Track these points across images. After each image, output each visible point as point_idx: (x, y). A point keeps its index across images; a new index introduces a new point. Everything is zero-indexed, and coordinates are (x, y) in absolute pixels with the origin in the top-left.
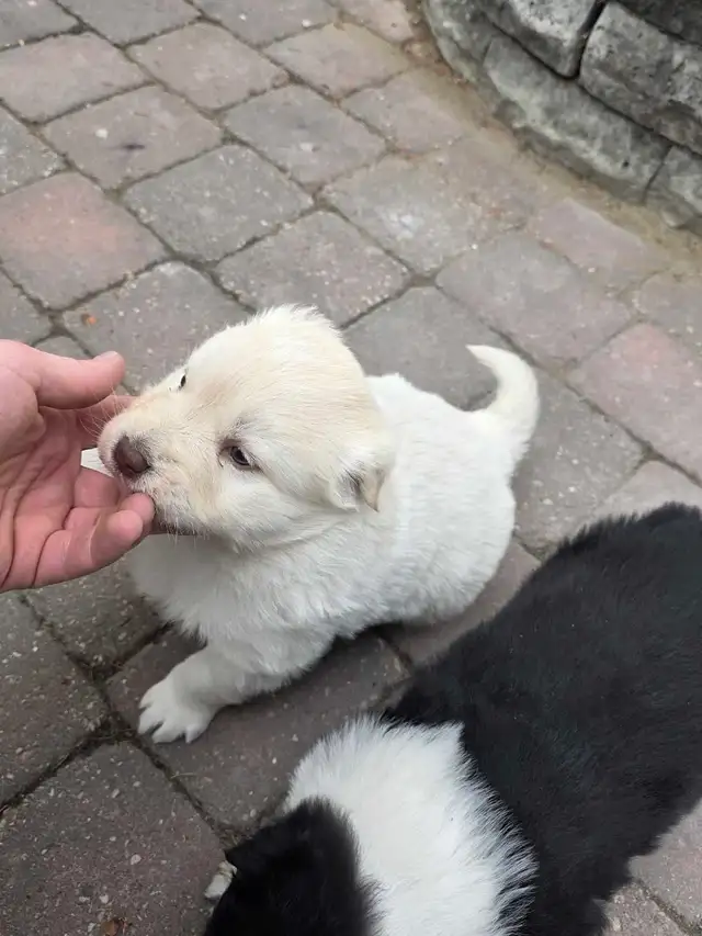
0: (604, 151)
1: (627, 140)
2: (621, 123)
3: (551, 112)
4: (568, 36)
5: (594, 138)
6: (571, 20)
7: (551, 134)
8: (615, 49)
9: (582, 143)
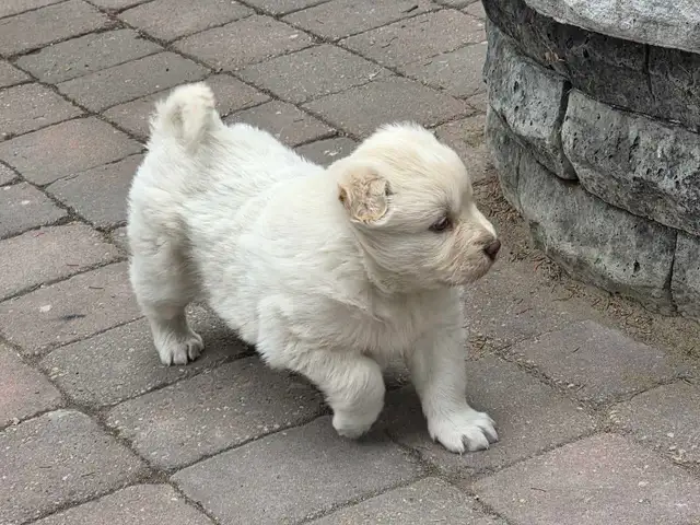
0: (615, 255)
1: (632, 238)
2: (623, 220)
3: (566, 224)
4: (546, 133)
5: (604, 244)
6: (545, 116)
7: (569, 249)
8: (579, 136)
9: (594, 253)
